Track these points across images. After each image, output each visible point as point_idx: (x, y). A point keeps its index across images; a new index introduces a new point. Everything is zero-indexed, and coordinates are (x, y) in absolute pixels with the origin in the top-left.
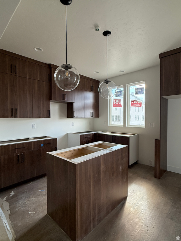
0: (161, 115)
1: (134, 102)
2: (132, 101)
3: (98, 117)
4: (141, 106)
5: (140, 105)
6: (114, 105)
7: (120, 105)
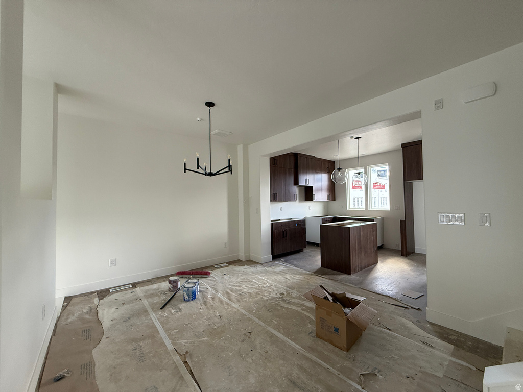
0: (406, 200)
1: (377, 184)
2: (374, 184)
3: (334, 200)
4: (384, 189)
5: (384, 187)
6: (353, 187)
7: (361, 187)
